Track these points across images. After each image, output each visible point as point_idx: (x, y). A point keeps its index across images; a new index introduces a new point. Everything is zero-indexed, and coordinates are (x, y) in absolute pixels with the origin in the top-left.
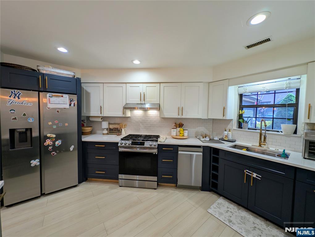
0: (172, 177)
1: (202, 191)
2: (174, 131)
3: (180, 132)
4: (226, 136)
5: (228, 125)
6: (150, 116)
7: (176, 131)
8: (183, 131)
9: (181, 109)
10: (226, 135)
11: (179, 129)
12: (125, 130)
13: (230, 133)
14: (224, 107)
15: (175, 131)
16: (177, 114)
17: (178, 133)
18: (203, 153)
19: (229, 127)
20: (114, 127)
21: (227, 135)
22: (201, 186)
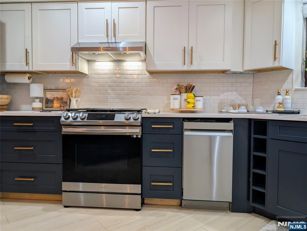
0: (171, 184)
1: (232, 212)
2: (174, 99)
3: (188, 100)
4: (280, 103)
5: (284, 82)
6: (129, 72)
7: (179, 99)
8: (194, 99)
9: (190, 52)
10: (281, 101)
11: (184, 96)
12: (77, 101)
13: (288, 97)
14: (276, 42)
15: (177, 99)
16: (180, 62)
17: (184, 104)
18: (235, 132)
19: (286, 86)
20: (55, 96)
21: (283, 101)
22: (231, 201)
